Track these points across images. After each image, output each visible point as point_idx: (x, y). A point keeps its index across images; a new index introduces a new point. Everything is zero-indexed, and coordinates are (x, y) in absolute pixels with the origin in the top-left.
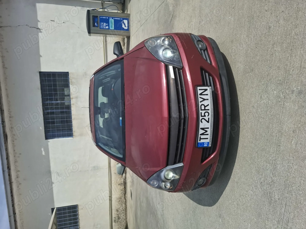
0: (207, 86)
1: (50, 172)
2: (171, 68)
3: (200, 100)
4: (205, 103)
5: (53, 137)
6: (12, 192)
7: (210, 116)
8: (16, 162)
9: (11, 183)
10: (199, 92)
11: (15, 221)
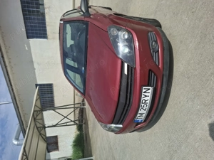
0: (151, 86)
1: (32, 62)
2: (126, 65)
3: (143, 96)
4: (146, 98)
5: (33, 37)
6: (7, 73)
7: (147, 107)
8: (7, 52)
9: (6, 67)
10: (144, 91)
11: (12, 89)
